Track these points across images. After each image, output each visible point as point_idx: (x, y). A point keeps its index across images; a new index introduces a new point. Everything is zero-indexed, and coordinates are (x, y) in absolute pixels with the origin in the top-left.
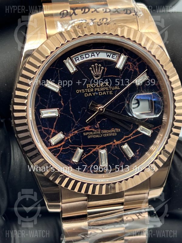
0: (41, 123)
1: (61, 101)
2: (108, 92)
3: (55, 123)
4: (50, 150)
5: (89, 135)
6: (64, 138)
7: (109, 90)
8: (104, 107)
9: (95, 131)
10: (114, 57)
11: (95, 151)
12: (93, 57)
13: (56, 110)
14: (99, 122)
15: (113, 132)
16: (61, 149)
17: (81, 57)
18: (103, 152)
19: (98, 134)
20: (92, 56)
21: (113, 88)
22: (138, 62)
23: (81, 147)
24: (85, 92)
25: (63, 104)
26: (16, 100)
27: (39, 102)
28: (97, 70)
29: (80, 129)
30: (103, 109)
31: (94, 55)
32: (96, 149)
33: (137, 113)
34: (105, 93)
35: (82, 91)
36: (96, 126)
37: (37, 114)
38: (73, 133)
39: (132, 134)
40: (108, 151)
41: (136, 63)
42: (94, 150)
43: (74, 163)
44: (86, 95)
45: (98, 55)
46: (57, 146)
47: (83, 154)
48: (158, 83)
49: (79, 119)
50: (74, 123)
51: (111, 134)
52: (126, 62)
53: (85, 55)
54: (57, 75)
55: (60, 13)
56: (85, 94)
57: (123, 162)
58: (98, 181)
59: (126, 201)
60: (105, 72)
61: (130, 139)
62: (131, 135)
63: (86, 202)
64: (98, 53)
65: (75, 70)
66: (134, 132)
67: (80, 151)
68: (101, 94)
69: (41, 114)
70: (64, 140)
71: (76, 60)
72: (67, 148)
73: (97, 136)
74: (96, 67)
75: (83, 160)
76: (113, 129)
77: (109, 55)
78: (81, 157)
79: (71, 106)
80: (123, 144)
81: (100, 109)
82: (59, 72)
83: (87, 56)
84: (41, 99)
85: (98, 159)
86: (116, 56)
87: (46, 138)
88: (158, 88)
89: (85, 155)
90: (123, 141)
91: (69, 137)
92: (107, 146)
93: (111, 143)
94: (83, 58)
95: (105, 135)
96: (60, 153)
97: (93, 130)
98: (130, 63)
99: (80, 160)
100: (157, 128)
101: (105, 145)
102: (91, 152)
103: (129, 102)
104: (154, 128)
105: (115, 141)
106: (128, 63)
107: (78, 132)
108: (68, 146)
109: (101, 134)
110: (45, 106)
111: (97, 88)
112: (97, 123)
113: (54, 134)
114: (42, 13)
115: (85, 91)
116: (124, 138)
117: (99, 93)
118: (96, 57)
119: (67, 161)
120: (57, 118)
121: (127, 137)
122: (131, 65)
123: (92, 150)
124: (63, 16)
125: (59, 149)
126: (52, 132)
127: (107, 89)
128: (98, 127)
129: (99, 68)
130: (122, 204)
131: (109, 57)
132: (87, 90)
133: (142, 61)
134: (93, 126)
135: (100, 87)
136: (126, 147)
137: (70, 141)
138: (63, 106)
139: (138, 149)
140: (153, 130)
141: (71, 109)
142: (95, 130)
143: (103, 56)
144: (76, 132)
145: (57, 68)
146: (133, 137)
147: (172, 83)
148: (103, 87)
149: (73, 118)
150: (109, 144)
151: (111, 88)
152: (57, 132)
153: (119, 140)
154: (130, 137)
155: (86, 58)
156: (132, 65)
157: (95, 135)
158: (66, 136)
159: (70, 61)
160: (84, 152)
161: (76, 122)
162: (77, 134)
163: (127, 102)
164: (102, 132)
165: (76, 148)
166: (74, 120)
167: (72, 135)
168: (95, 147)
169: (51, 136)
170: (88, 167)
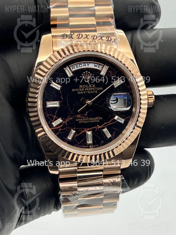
0: (47, 111)
1: (61, 96)
2: (94, 91)
3: (56, 112)
4: (52, 130)
6: (63, 122)
7: (95, 90)
8: (91, 102)
10: (99, 67)
12: (85, 67)
13: (57, 102)
14: (87, 112)
15: (97, 120)
16: (60, 130)
17: (76, 66)
18: (89, 133)
19: (86, 120)
20: (84, 65)
22: (116, 71)
23: (74, 129)
24: (78, 91)
25: (62, 98)
26: (30, 95)
27: (46, 96)
28: (87, 75)
29: (74, 117)
30: (90, 103)
31: (85, 65)
33: (115, 107)
35: (76, 90)
36: (85, 115)
37: (44, 105)
38: (69, 119)
39: (110, 121)
40: (93, 133)
42: (83, 131)
43: (69, 140)
44: (79, 93)
45: (88, 65)
46: (57, 128)
48: (130, 86)
49: (73, 109)
50: (70, 113)
51: (95, 121)
52: (108, 71)
53: (79, 65)
55: (62, 36)
57: (103, 141)
58: (85, 153)
59: (105, 169)
61: (108, 125)
62: (109, 122)
63: (76, 168)
65: (72, 75)
66: (112, 120)
67: (73, 132)
69: (47, 105)
70: (63, 124)
71: (73, 68)
72: (64, 129)
73: (86, 122)
74: (87, 73)
75: (75, 138)
76: (97, 117)
77: (96, 66)
79: (68, 100)
80: (104, 128)
81: (88, 103)
82: (60, 76)
83: (81, 66)
84: (47, 95)
85: (86, 138)
86: (101, 66)
87: (50, 122)
88: (130, 90)
89: (76, 135)
90: (104, 126)
91: (66, 122)
92: (92, 129)
93: (95, 127)
94: (78, 67)
96: (59, 133)
97: (83, 117)
98: (110, 72)
99: (73, 138)
100: (128, 118)
101: (91, 129)
102: (81, 133)
103: (109, 99)
104: (126, 118)
105: (98, 126)
106: (109, 71)
108: (65, 128)
110: (50, 100)
111: (87, 88)
113: (56, 119)
114: (50, 35)
115: (78, 90)
116: (104, 124)
117: (88, 92)
118: (87, 67)
119: (64, 139)
120: (58, 108)
121: (107, 123)
123: (81, 131)
124: (63, 38)
126: (54, 118)
127: (93, 89)
128: (87, 115)
129: (89, 74)
130: (102, 171)
131: (96, 67)
132: (80, 90)
133: (119, 71)
134: (83, 114)
135: (89, 88)
136: (105, 130)
137: (67, 124)
138: (63, 100)
139: (114, 132)
140: (125, 119)
141: (68, 102)
142: (84, 117)
143: (92, 66)
144: (71, 118)
145: (59, 74)
146: (111, 124)
147: (139, 87)
148: (91, 88)
149: (69, 108)
151: (97, 88)
152: (58, 118)
153: (101, 126)
154: (109, 124)
155: (80, 67)
156: (112, 73)
157: (84, 121)
158: (64, 121)
159: (68, 69)
160: (76, 132)
162: (71, 120)
163: (108, 99)
165: (70, 130)
166: (70, 110)
167: (68, 120)
168: (84, 130)
169: (53, 121)
170: (79, 143)
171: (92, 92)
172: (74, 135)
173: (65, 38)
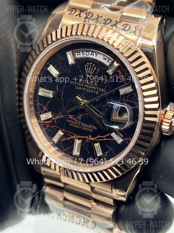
0: (38, 99)
1: (57, 85)
2: (95, 91)
3: (48, 103)
4: (40, 124)
5: (71, 123)
6: (52, 118)
7: (96, 90)
9: (76, 122)
10: (109, 61)
11: (72, 139)
12: (92, 57)
13: (51, 92)
14: (81, 115)
15: (90, 128)
16: (48, 126)
17: (82, 53)
18: (78, 142)
19: (78, 125)
20: (91, 54)
21: (100, 90)
23: (63, 130)
24: (77, 85)
25: (57, 89)
28: (90, 68)
29: (65, 115)
31: (93, 55)
32: (74, 138)
34: (92, 92)
35: (74, 83)
36: (78, 118)
37: (37, 90)
39: (106, 136)
40: (82, 143)
41: (125, 73)
42: (72, 137)
43: (54, 141)
44: (77, 88)
46: (45, 122)
47: (62, 137)
49: (67, 107)
50: (62, 109)
51: (88, 129)
52: (117, 70)
53: (86, 52)
54: (59, 63)
56: (76, 86)
60: (97, 72)
61: (102, 140)
62: (104, 136)
64: (97, 54)
65: (73, 62)
67: (61, 133)
68: (89, 91)
70: (52, 120)
71: (78, 54)
72: (52, 127)
73: (77, 127)
74: (90, 66)
75: (62, 142)
76: (91, 125)
77: (105, 58)
78: (61, 139)
79: (63, 93)
80: (96, 142)
82: (61, 60)
83: (88, 53)
85: (73, 147)
87: (39, 112)
89: (64, 139)
90: (97, 139)
91: (56, 119)
93: (86, 137)
94: (84, 54)
95: (83, 128)
96: (46, 129)
97: (75, 120)
98: (119, 72)
99: (59, 142)
100: (128, 140)
101: (81, 137)
102: (69, 138)
105: (90, 136)
107: (63, 116)
108: (53, 125)
109: (81, 126)
110: (44, 86)
111: (87, 84)
112: (80, 115)
113: (45, 112)
115: (77, 83)
116: (98, 137)
117: (88, 89)
118: (94, 57)
120: (51, 99)
121: (101, 137)
122: (120, 74)
123: (70, 137)
125: (46, 125)
126: (45, 109)
127: (95, 88)
128: (80, 119)
131: (105, 60)
132: (79, 84)
134: (76, 116)
135: (90, 85)
136: (97, 145)
137: (56, 122)
138: (57, 91)
139: (107, 152)
140: (124, 140)
141: (62, 95)
142: (77, 120)
143: (100, 57)
144: (62, 116)
145: (60, 57)
146: (106, 139)
148: (92, 86)
149: (62, 103)
150: (85, 137)
151: (98, 89)
152: (47, 110)
153: (94, 137)
154: (103, 138)
155: (86, 55)
157: (76, 124)
158: (54, 116)
159: (71, 54)
160: (64, 135)
161: (64, 108)
162: (62, 118)
164: (82, 125)
165: (59, 130)
166: (63, 106)
167: (59, 117)
168: (73, 135)
169: (42, 112)
170: (64, 150)
171: (92, 91)
172: (62, 138)
173: (73, 14)
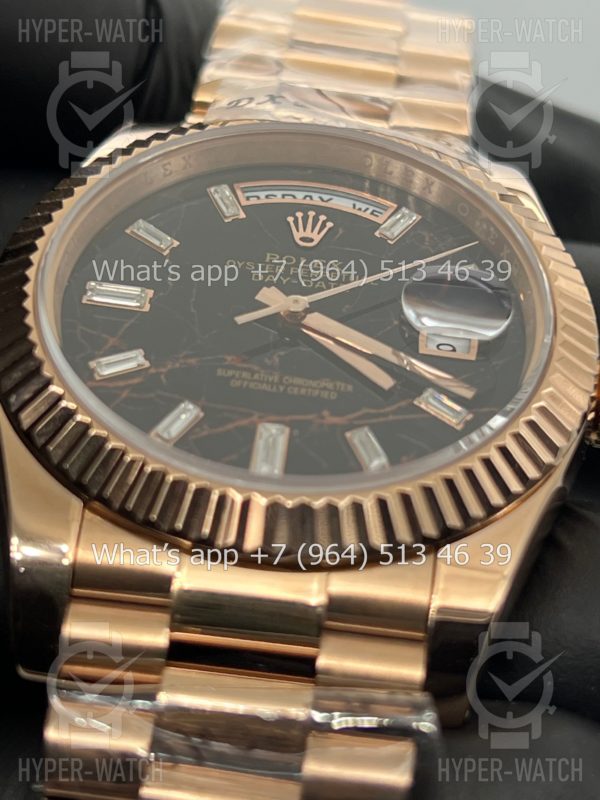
0: (79, 315)
3: (127, 325)
5: (238, 379)
6: (147, 369)
9: (259, 372)
11: (245, 426)
14: (282, 353)
15: (325, 389)
16: (124, 394)
19: (268, 382)
29: (209, 358)
32: (251, 422)
36: (266, 360)
42: (244, 422)
46: (111, 385)
47: (198, 425)
50: (193, 338)
51: (317, 392)
69: (90, 293)
70: (144, 375)
72: (147, 396)
73: (265, 387)
75: (195, 440)
76: (330, 380)
87: (81, 354)
89: (203, 430)
91: (163, 370)
92: (291, 421)
95: (293, 391)
97: (256, 368)
99: (184, 438)
102: (230, 426)
107: (199, 362)
108: (152, 392)
109: (281, 383)
113: (115, 351)
123: (233, 421)
125: (118, 392)
126: (110, 344)
128: (277, 364)
134: (258, 357)
137: (164, 381)
142: (262, 368)
144: (193, 361)
149: (193, 323)
152: (123, 348)
157: (259, 381)
158: (156, 364)
160: (204, 419)
161: (200, 336)
162: (194, 366)
164: (287, 380)
165: (179, 402)
166: (197, 330)
167: (177, 365)
168: (247, 416)
169: (100, 353)
172: (195, 427)
